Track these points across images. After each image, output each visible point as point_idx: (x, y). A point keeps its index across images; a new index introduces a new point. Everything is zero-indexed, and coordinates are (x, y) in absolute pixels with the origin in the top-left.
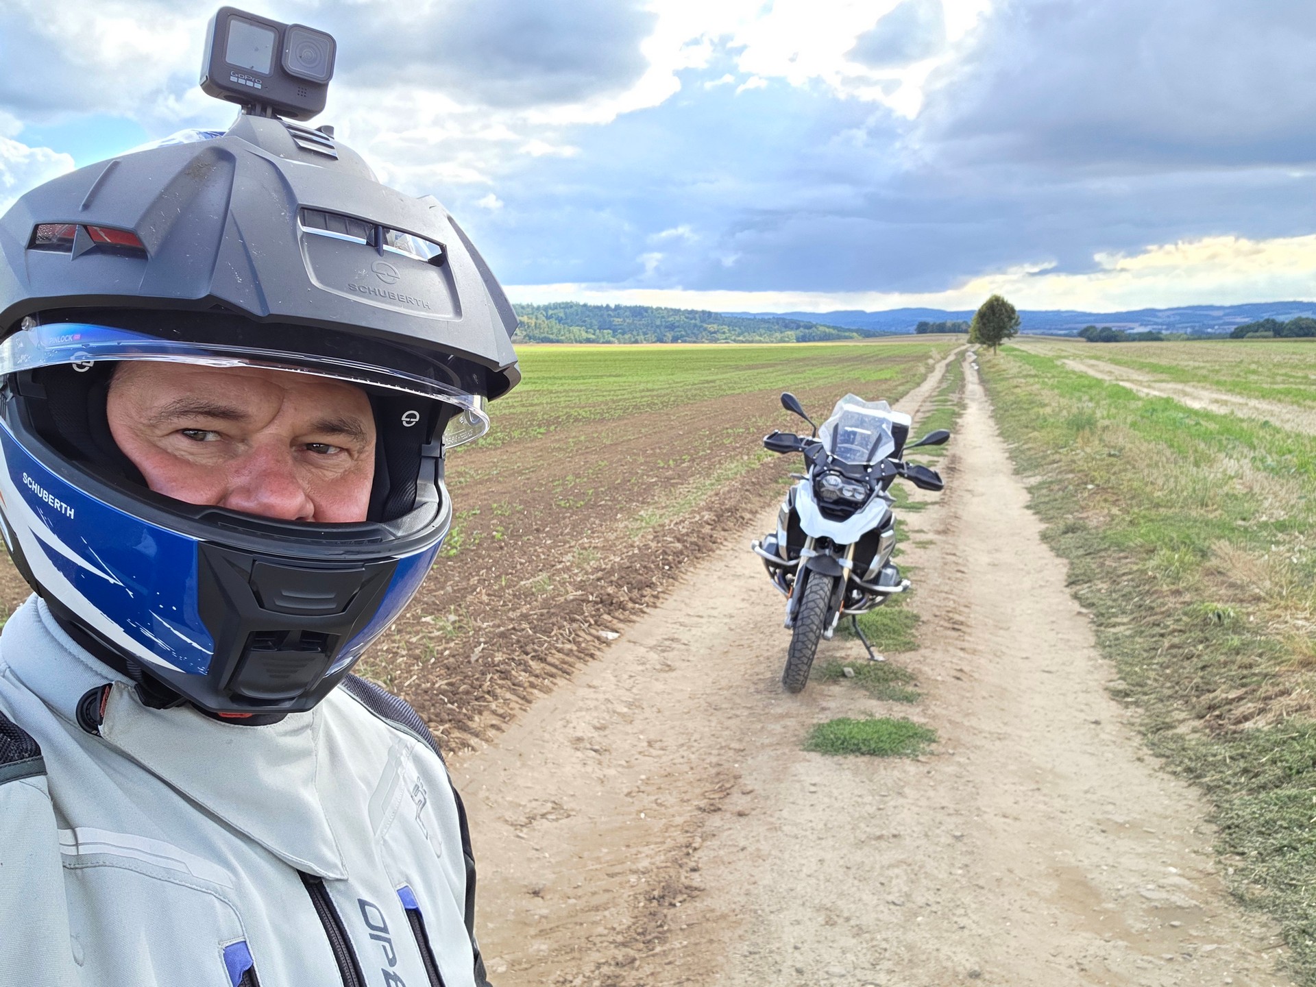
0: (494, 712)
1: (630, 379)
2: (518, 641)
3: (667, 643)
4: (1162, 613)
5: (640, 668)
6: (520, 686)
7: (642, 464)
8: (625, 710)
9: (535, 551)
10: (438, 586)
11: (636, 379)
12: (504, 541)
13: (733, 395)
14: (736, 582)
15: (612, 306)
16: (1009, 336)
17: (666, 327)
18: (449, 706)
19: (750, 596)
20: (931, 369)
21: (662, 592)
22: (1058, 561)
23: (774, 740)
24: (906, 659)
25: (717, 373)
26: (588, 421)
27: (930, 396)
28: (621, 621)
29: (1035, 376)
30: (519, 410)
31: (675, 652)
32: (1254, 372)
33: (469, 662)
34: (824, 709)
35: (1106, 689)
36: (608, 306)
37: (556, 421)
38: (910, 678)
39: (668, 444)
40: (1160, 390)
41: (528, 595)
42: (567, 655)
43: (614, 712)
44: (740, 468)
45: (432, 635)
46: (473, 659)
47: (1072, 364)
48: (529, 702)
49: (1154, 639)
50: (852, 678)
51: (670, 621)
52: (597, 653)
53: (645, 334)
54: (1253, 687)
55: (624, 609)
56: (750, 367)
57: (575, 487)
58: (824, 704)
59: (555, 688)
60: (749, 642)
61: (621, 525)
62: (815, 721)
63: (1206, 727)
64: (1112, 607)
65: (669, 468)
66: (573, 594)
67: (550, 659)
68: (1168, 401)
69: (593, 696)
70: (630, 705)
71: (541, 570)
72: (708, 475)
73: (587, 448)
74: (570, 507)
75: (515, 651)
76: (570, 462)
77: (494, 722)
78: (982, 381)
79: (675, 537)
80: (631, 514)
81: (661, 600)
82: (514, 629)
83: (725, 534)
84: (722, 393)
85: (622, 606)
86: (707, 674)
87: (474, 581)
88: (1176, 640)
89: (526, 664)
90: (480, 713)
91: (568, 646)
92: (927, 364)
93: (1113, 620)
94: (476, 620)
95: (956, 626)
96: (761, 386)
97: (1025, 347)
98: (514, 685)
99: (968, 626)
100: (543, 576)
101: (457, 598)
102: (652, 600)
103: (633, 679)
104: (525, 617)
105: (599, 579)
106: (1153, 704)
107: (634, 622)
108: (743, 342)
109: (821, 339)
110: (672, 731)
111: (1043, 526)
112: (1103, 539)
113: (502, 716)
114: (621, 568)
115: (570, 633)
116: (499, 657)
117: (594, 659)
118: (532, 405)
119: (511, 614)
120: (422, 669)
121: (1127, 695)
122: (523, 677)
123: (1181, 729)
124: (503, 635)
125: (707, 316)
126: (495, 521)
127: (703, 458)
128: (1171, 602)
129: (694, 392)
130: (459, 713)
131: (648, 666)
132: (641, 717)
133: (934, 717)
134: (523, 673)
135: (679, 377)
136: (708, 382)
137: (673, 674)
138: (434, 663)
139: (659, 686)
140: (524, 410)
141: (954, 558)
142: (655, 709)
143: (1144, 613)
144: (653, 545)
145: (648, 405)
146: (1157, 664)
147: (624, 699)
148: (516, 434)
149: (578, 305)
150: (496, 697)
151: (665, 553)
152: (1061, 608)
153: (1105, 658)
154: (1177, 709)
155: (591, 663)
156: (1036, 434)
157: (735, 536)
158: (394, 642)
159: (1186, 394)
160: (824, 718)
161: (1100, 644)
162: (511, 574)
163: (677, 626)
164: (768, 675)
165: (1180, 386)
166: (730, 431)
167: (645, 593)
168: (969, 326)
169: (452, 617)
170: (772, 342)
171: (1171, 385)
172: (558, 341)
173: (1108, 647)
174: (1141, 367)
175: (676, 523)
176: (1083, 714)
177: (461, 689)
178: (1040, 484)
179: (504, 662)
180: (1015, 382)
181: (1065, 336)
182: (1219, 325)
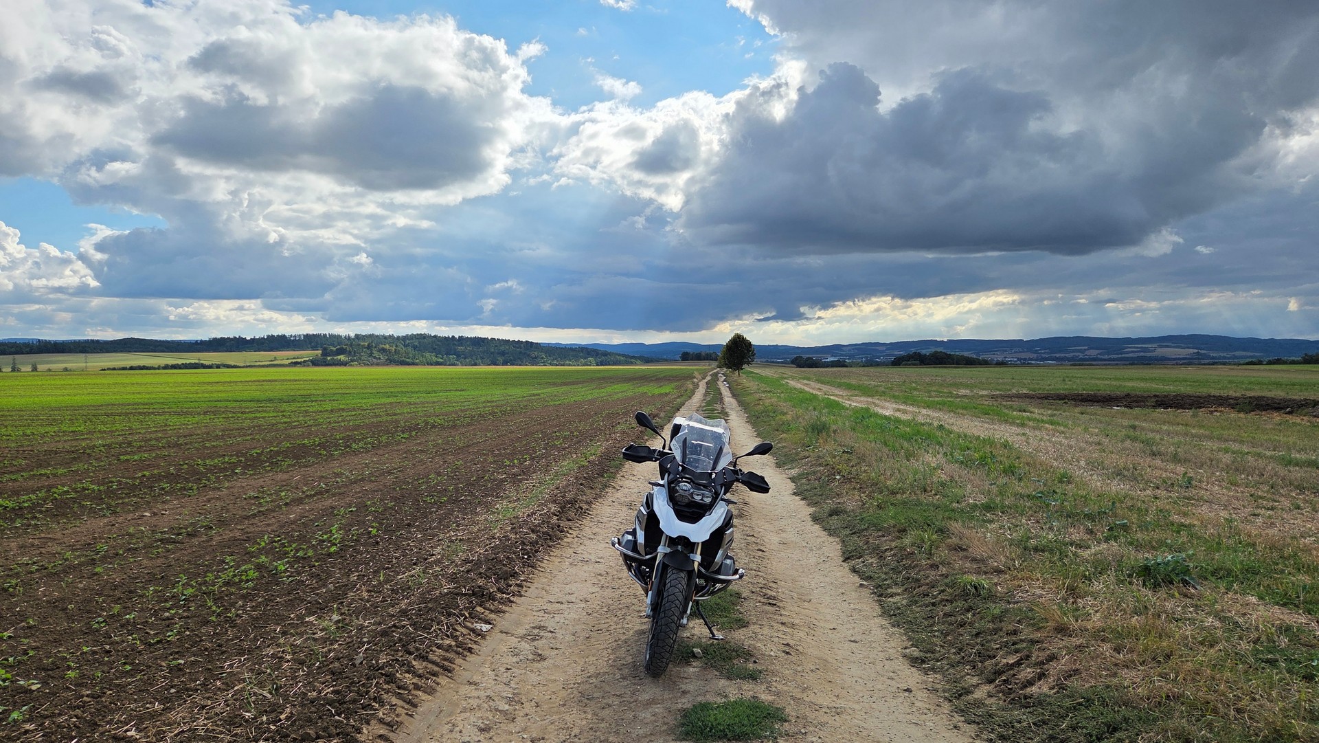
0: (381, 721)
1: (472, 393)
2: (400, 640)
3: (536, 631)
4: (928, 584)
5: (515, 659)
6: (405, 689)
7: (491, 463)
8: (507, 707)
9: (408, 545)
10: (320, 583)
11: (477, 392)
12: (379, 536)
13: (555, 405)
14: (586, 568)
15: (457, 337)
16: (748, 363)
17: (498, 353)
18: (337, 718)
19: (599, 580)
20: (696, 386)
21: (524, 581)
22: (831, 539)
23: (646, 730)
24: (740, 636)
25: (540, 389)
26: (443, 427)
27: (700, 406)
28: (492, 611)
29: (770, 392)
30: (385, 418)
31: (544, 641)
32: (915, 389)
33: (354, 665)
34: (684, 692)
35: (904, 656)
36: (453, 337)
37: (416, 428)
38: (749, 655)
39: (510, 446)
40: (857, 402)
41: (406, 589)
42: (447, 651)
43: (497, 710)
44: (572, 465)
45: (316, 636)
46: (357, 662)
47: (792, 383)
48: (415, 706)
49: (929, 608)
50: (701, 658)
51: (535, 609)
52: (474, 646)
53: (482, 358)
54: (1025, 652)
55: (494, 600)
56: (565, 384)
57: (437, 484)
58: (684, 687)
59: (438, 688)
60: (606, 625)
61: (482, 518)
62: (680, 706)
63: (998, 692)
64: (886, 580)
65: (514, 466)
66: (447, 587)
67: (431, 656)
68: (867, 410)
69: (476, 694)
70: (510, 701)
71: (415, 564)
72: (547, 472)
73: (444, 450)
74: (435, 503)
75: (398, 650)
76: (431, 462)
77: (382, 732)
78: (734, 395)
79: (530, 528)
80: (488, 507)
81: (525, 589)
82: (394, 626)
83: (570, 523)
84: (546, 404)
85: (492, 597)
86: (575, 662)
87: (354, 577)
88: (948, 608)
89: (410, 665)
90: (368, 723)
91: (447, 642)
92: (694, 383)
93: (889, 591)
94: (358, 619)
95: (771, 601)
96: (576, 398)
97: (758, 371)
98: (399, 688)
99: (781, 601)
100: (418, 569)
101: (338, 597)
102: (516, 589)
103: (510, 672)
104: (404, 612)
105: (468, 571)
106: (947, 670)
107: (504, 612)
108: (557, 365)
109: (615, 364)
110: (553, 726)
111: (812, 510)
112: (862, 520)
113: (388, 724)
114: (488, 560)
115: (448, 627)
116: (383, 660)
117: (471, 653)
118: (395, 414)
119: (391, 611)
120: (308, 675)
121: (923, 662)
122: (408, 679)
123: (979, 694)
124: (384, 633)
125: (529, 344)
126: (370, 518)
127: (542, 457)
128: (932, 574)
129: (525, 403)
130: (347, 725)
131: (521, 657)
132: (521, 714)
133: (778, 694)
134: (407, 675)
135: (512, 391)
136: (534, 395)
137: (545, 664)
138: (319, 668)
139: (534, 678)
140: (389, 418)
141: (753, 539)
142: (533, 703)
143: (913, 585)
144: (512, 536)
145: (490, 414)
146: (938, 631)
147: (504, 694)
148: (384, 439)
149: (430, 336)
150: (382, 703)
151: (523, 543)
152: (846, 581)
153: (894, 626)
154: (968, 674)
155: (471, 658)
156: (784, 435)
157: (578, 525)
158: (279, 645)
159: (876, 405)
160: (685, 703)
161: (885, 613)
162: (388, 568)
163: (541, 614)
164: (629, 659)
165: (870, 399)
166: (558, 434)
167: (511, 583)
168: (718, 356)
169: (336, 617)
170: (578, 365)
171: (862, 399)
172: (413, 364)
173: (893, 615)
174: (839, 386)
175: (529, 515)
176: (894, 682)
177: (347, 699)
178: (799, 475)
179: (388, 664)
180: (758, 396)
181: (782, 363)
182: (883, 356)
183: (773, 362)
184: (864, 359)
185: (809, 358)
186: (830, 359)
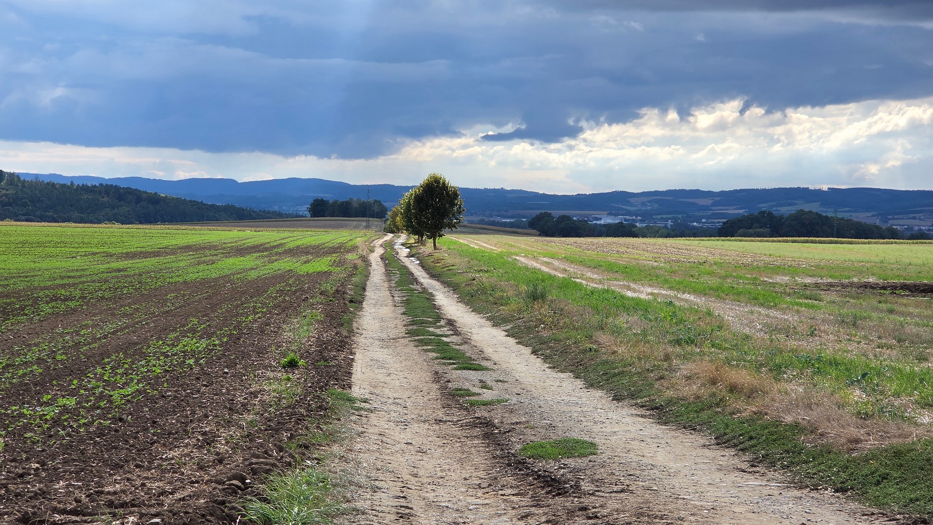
20: (368, 263)
181: (511, 225)
182: (708, 218)
183: (493, 223)
184: (670, 223)
185: (564, 218)
186: (607, 220)
